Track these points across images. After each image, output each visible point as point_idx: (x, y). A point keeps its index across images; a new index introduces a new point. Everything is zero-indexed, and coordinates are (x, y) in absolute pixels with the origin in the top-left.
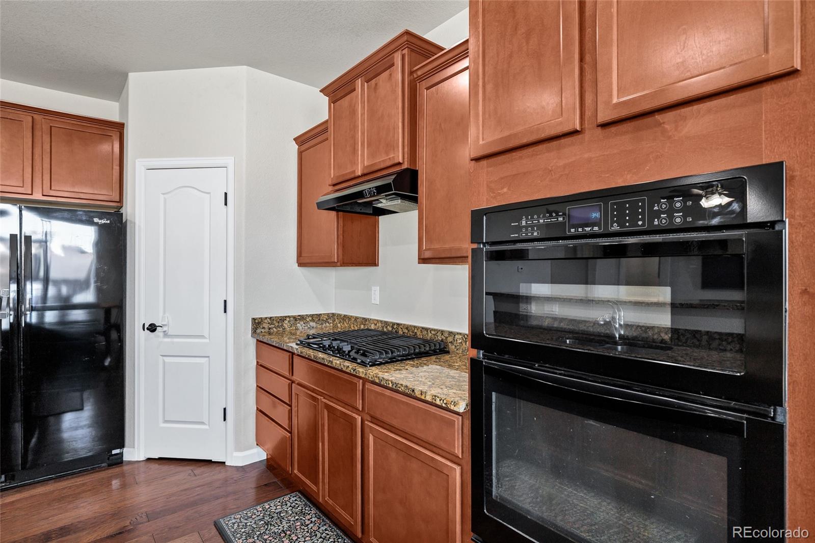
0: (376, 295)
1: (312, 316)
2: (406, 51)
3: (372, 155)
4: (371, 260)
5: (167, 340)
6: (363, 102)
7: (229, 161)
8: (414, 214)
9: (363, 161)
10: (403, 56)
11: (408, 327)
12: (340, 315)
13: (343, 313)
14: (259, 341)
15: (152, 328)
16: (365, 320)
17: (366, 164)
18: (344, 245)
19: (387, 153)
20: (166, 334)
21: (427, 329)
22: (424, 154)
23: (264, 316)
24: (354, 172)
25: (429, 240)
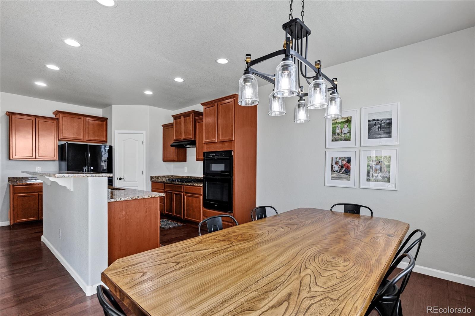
0: (186, 169)
1: (167, 176)
2: (193, 114)
3: (186, 135)
4: (185, 160)
5: (124, 182)
6: (183, 122)
7: (144, 132)
8: (195, 149)
9: (183, 137)
10: (193, 115)
11: (194, 177)
12: (175, 176)
13: (176, 175)
14: (152, 182)
15: (120, 179)
16: (183, 176)
17: (184, 137)
18: (177, 156)
19: (189, 136)
20: (124, 180)
21: (199, 177)
22: (197, 137)
23: (154, 176)
24: (181, 139)
25: (198, 156)
